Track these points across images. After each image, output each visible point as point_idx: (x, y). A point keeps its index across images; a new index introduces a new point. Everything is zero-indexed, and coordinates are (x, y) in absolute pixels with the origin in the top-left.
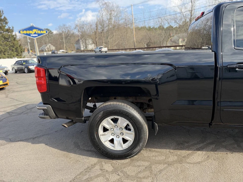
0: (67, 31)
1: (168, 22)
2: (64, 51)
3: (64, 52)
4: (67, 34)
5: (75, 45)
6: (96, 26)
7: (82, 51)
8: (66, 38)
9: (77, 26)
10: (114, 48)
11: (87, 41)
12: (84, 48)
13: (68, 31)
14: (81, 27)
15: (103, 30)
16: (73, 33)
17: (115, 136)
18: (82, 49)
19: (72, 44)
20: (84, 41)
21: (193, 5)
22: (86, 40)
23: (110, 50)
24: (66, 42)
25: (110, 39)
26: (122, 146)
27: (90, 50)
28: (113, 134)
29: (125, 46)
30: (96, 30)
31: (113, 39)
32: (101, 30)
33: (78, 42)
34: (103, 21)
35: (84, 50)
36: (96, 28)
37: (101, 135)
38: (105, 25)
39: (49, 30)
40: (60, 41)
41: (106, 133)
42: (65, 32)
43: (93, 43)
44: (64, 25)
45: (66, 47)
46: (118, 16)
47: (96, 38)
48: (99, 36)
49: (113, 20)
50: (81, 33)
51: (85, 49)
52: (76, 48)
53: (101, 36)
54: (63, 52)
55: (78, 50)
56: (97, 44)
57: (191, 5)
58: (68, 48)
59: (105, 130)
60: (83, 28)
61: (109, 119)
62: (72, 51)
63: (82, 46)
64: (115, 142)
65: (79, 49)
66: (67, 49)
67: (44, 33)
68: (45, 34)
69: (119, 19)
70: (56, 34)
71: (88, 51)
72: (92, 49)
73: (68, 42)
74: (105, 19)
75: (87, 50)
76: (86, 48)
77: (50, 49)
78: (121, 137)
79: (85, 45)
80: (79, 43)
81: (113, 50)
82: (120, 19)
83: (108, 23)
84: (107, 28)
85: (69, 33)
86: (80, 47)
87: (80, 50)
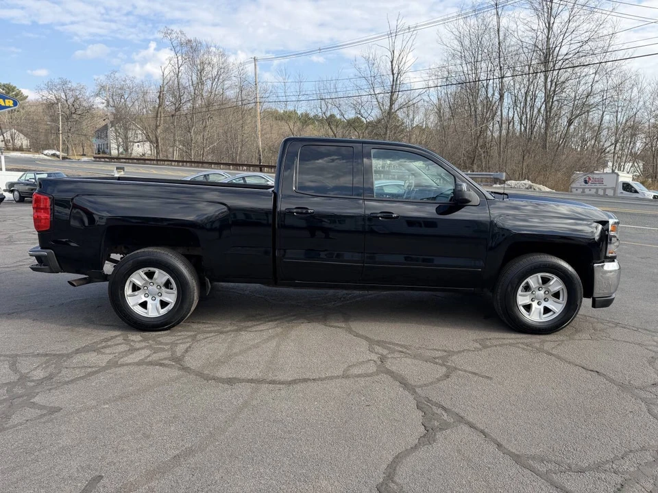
0: (71, 101)
1: (340, 111)
2: (58, 153)
3: (58, 156)
4: (71, 106)
5: (94, 140)
6: (159, 97)
7: (114, 158)
8: (67, 118)
9: (103, 87)
10: (205, 159)
11: (130, 134)
12: (121, 150)
13: (76, 99)
14: (116, 93)
15: (178, 109)
16: (91, 108)
17: (150, 297)
18: (114, 152)
19: (85, 135)
20: (121, 131)
21: (397, 80)
22: (126, 129)
23: (195, 162)
24: (66, 128)
25: (196, 133)
26: (158, 312)
27: (139, 157)
28: (147, 295)
29: (236, 157)
30: (160, 106)
31: (203, 136)
32: (173, 108)
33: (102, 132)
34: (180, 87)
35: (121, 156)
36: (158, 101)
37: (128, 296)
38: (185, 96)
39: (15, 87)
40: (48, 125)
41: (136, 293)
42: (65, 102)
43: (148, 139)
44: (65, 83)
45: (64, 144)
46: (221, 77)
47: (157, 127)
48: (165, 122)
49: (208, 87)
50: (113, 110)
51: (122, 154)
52: (95, 147)
53: (173, 123)
54: (54, 155)
55: (101, 155)
56: (157, 142)
57: (392, 80)
58: (70, 146)
59: (135, 288)
60: (122, 96)
61: (141, 272)
62: (84, 155)
63: (114, 146)
64: (149, 306)
65: (104, 152)
66: (66, 150)
67: (7, 105)
68: (9, 107)
69: (224, 85)
70: (36, 104)
71: (130, 161)
72: (144, 155)
73: (72, 130)
74: (185, 81)
75: (128, 157)
76: (126, 150)
77: (13, 144)
78: (158, 299)
79: (123, 142)
80: (107, 136)
81: (203, 163)
82: (226, 86)
83: (193, 91)
84: (189, 105)
85: (76, 106)
86: (108, 146)
87: (108, 156)
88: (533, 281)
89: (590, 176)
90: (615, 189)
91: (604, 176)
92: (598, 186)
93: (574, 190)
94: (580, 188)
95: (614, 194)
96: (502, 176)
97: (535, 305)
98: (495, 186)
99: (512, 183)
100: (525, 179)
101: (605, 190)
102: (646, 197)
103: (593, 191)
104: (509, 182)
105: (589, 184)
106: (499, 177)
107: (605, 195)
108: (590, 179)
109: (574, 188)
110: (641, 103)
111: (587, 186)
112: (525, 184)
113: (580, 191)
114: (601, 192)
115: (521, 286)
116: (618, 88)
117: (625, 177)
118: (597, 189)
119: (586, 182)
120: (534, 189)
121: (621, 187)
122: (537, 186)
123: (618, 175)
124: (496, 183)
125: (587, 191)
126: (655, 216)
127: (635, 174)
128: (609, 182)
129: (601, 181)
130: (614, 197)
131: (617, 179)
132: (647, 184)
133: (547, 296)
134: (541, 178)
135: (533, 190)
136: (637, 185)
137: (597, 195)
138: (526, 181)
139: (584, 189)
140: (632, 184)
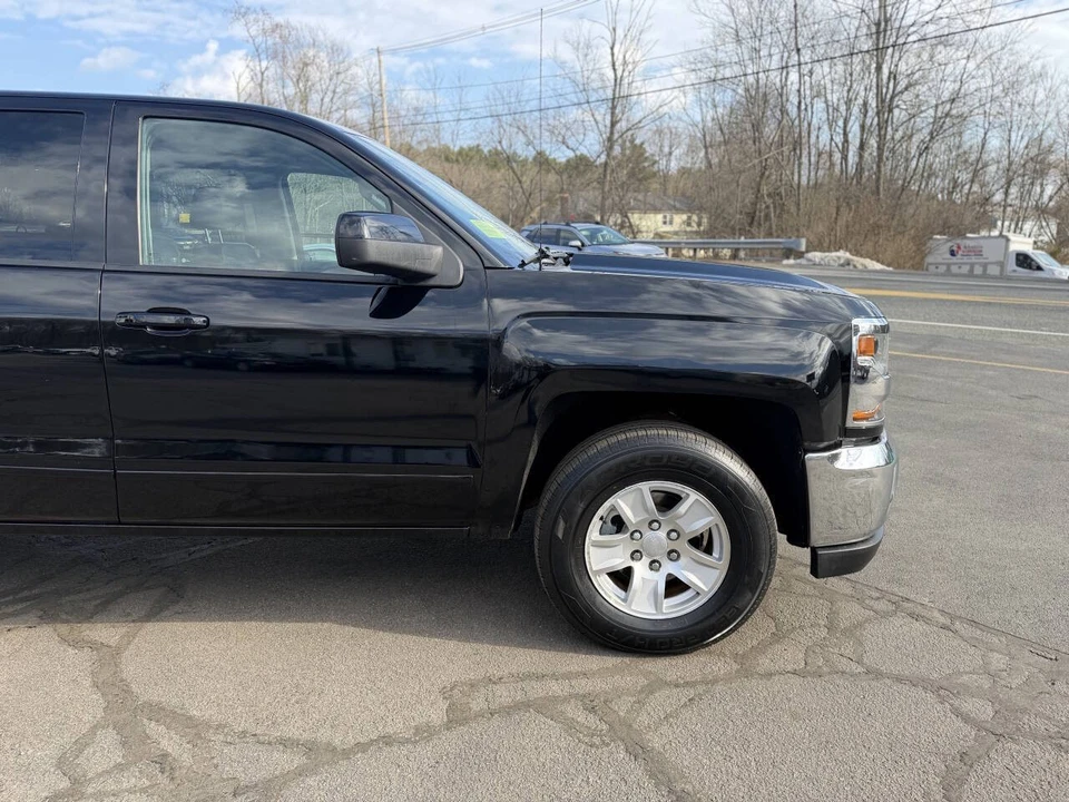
21: (621, 81)
57: (612, 79)
88: (630, 502)
89: (959, 241)
90: (1002, 265)
91: (982, 242)
92: (974, 259)
93: (932, 268)
94: (943, 264)
95: (1001, 274)
96: (799, 245)
97: (640, 570)
98: (785, 262)
99: (816, 256)
100: (840, 248)
101: (985, 266)
102: (1057, 275)
103: (965, 269)
104: (810, 255)
105: (959, 256)
106: (793, 246)
107: (985, 276)
108: (959, 247)
109: (931, 264)
110: (1051, 115)
111: (954, 260)
112: (839, 258)
113: (942, 269)
114: (978, 270)
115: (596, 519)
116: (1012, 87)
117: (1021, 243)
118: (972, 266)
119: (953, 253)
120: (855, 266)
121: (1013, 260)
122: (859, 261)
123: (1008, 240)
124: (788, 258)
125: (954, 269)
126: (1065, 310)
127: (1041, 238)
128: (991, 253)
129: (978, 252)
130: (1002, 277)
131: (1007, 247)
132: (1061, 255)
133: (674, 546)
134: (869, 246)
135: (851, 267)
136: (1042, 258)
137: (971, 275)
138: (841, 253)
139: (949, 265)
140: (1033, 256)
